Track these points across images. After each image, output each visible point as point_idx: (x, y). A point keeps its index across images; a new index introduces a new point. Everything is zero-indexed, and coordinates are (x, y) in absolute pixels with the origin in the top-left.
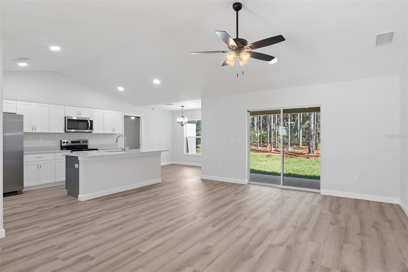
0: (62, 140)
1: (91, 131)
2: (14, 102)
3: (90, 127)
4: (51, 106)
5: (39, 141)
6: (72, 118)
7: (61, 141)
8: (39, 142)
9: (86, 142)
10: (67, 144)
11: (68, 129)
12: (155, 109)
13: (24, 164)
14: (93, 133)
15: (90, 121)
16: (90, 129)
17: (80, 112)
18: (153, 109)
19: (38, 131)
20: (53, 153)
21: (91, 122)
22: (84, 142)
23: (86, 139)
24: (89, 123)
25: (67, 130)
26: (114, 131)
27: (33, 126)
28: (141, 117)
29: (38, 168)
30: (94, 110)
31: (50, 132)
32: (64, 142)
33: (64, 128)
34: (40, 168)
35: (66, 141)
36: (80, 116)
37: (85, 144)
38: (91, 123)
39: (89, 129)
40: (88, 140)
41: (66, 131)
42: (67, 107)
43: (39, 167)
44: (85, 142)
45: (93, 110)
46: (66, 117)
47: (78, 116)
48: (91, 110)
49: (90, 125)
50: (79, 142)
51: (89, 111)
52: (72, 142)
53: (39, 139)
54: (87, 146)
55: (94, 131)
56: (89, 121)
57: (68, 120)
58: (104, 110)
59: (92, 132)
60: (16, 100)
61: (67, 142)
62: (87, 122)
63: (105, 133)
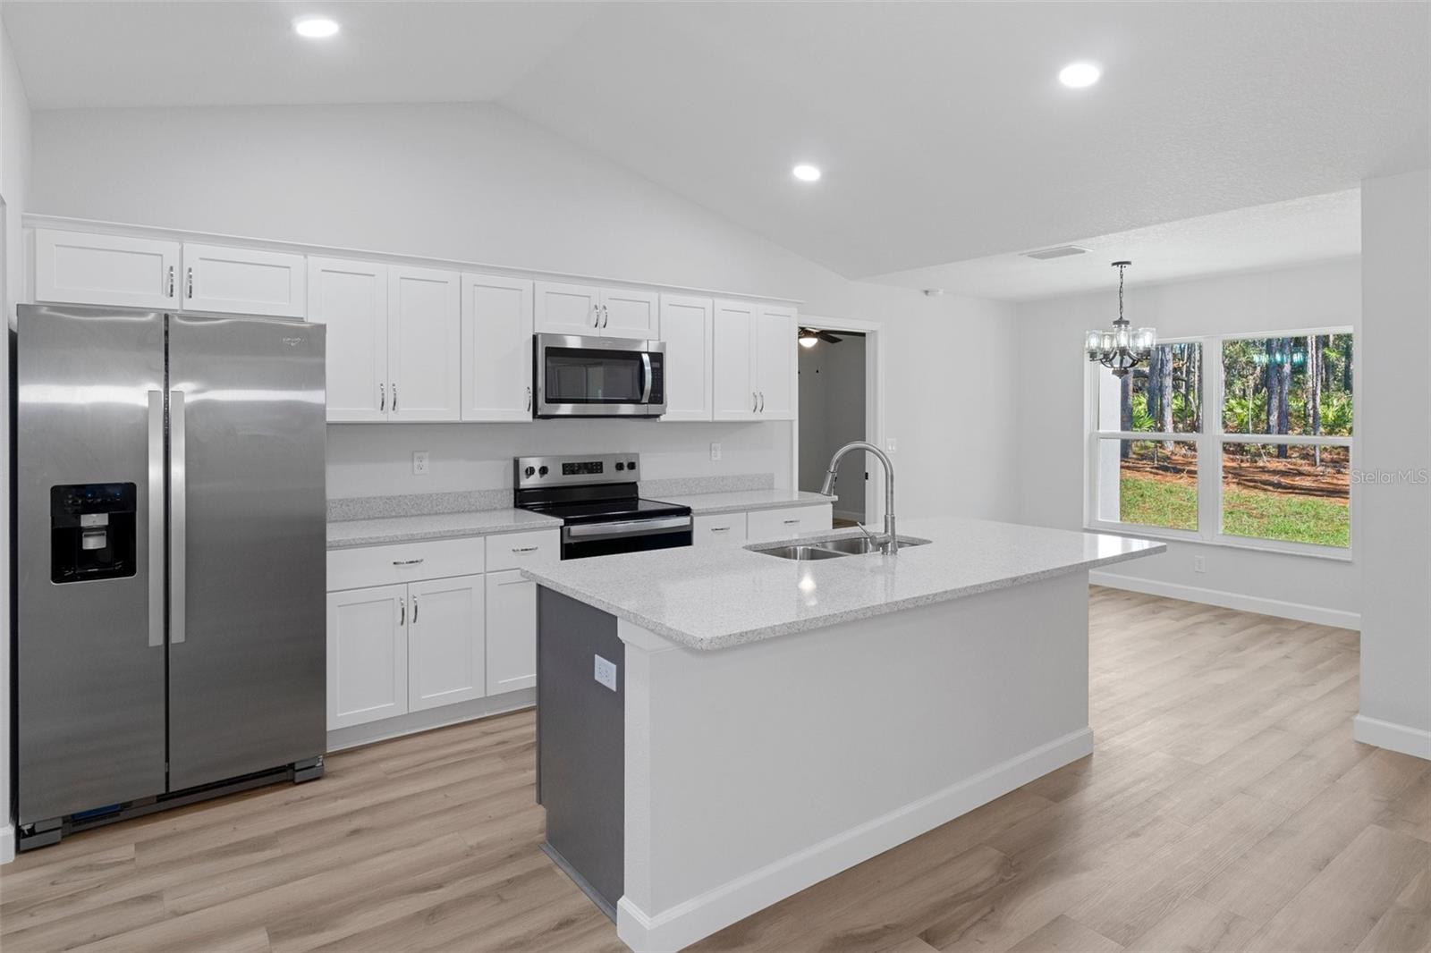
0: (521, 459)
1: (653, 409)
2: (295, 260)
3: (652, 391)
4: (470, 278)
5: (416, 463)
6: (564, 342)
7: (516, 463)
8: (417, 471)
9: (632, 466)
10: (546, 476)
11: (548, 401)
12: (941, 293)
13: (332, 601)
14: (663, 418)
15: (650, 354)
16: (651, 402)
17: (605, 308)
18: (926, 292)
19: (404, 415)
20: (478, 534)
21: (657, 358)
22: (620, 467)
23: (632, 450)
24: (648, 368)
25: (545, 408)
26: (759, 407)
27: (385, 387)
28: (873, 332)
29: (402, 623)
30: (667, 298)
31: (466, 419)
32: (530, 471)
33: (531, 395)
34: (415, 621)
35: (536, 463)
36: (604, 333)
37: (625, 476)
38: (657, 365)
39: (645, 400)
40: (638, 455)
41: (539, 413)
42: (543, 285)
43: (408, 614)
44: (626, 468)
45: (664, 296)
46: (540, 336)
47: (596, 333)
48: (652, 296)
49: (653, 379)
50: (595, 467)
51: (647, 304)
52: (569, 469)
53: (416, 455)
54: (633, 486)
55: (669, 410)
56: (646, 358)
57: (550, 352)
58: (712, 295)
59: (658, 416)
60: (306, 250)
61: (544, 471)
62: (638, 362)
63: (716, 419)
